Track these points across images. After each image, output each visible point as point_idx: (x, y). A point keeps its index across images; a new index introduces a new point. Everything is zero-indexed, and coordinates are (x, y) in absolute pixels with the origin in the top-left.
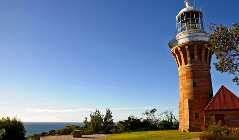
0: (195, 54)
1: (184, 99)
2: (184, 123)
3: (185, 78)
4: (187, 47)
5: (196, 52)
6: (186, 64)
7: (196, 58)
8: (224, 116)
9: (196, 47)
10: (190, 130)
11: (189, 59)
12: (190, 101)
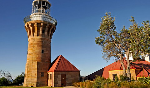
0: (46, 30)
1: (33, 61)
2: (32, 80)
3: (36, 46)
4: (42, 24)
5: (47, 29)
6: (38, 36)
7: (46, 33)
8: (66, 75)
9: (47, 26)
10: (37, 86)
11: (41, 32)
12: (38, 63)
